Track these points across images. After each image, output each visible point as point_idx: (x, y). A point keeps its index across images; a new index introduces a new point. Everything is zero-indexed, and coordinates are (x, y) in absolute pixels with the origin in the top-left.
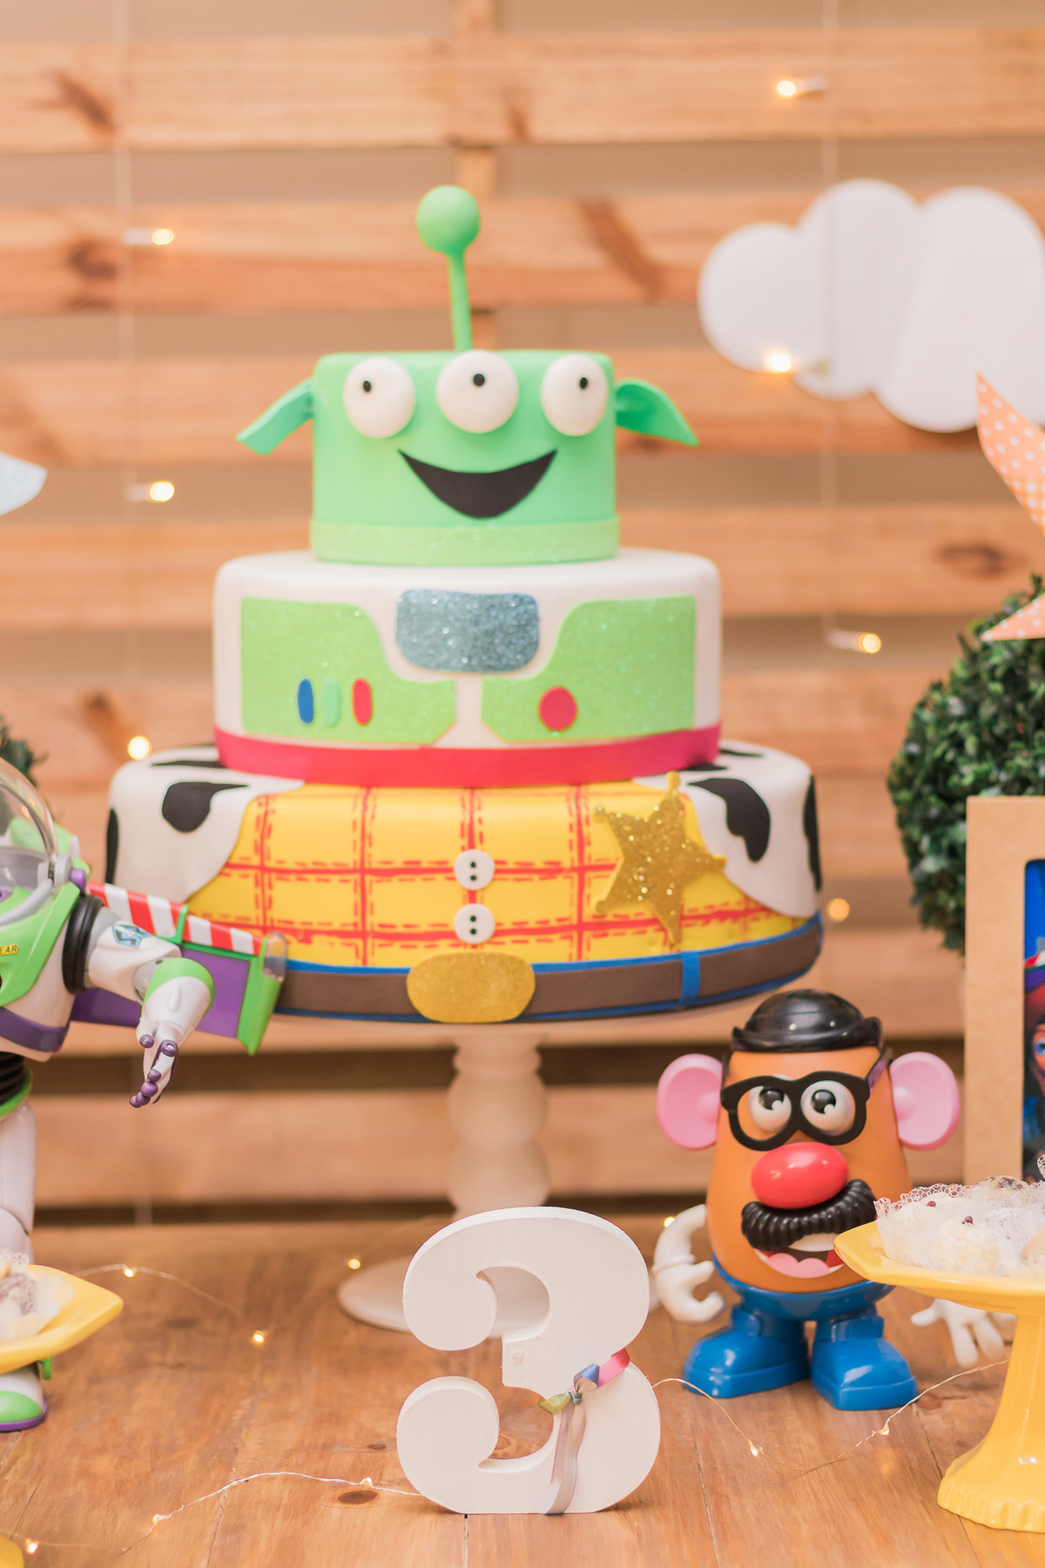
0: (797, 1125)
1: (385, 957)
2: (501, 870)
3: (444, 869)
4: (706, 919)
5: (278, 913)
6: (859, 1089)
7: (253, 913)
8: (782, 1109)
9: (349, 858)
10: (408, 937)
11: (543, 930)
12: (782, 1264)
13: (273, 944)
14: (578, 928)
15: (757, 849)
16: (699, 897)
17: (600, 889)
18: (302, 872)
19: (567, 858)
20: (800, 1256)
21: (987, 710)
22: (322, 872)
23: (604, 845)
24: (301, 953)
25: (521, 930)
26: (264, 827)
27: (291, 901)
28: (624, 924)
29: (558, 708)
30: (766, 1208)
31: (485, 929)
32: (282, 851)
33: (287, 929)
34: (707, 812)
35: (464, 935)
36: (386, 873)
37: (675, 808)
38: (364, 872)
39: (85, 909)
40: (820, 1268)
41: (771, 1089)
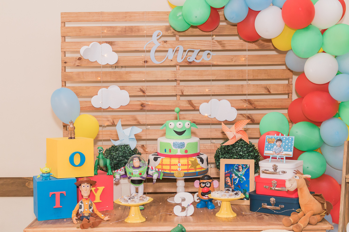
0: (205, 186)
1: (172, 172)
2: (182, 165)
3: (177, 165)
4: (198, 169)
5: (163, 168)
6: (210, 183)
7: (161, 168)
8: (204, 185)
9: (169, 164)
10: (174, 170)
11: (185, 170)
12: (204, 197)
13: (163, 171)
14: (188, 170)
15: (203, 163)
16: (197, 167)
17: (190, 166)
18: (165, 165)
19: (187, 164)
20: (205, 196)
21: (222, 151)
22: (167, 165)
23: (190, 163)
24: (165, 171)
25: (183, 170)
26: (162, 161)
27: (164, 167)
28: (191, 169)
29: (186, 151)
30: (203, 193)
31: (180, 170)
32: (164, 163)
33: (164, 170)
34: (198, 160)
35: (178, 170)
36: (172, 165)
37: (196, 160)
38: (170, 165)
39: (148, 168)
40: (207, 198)
41: (203, 183)
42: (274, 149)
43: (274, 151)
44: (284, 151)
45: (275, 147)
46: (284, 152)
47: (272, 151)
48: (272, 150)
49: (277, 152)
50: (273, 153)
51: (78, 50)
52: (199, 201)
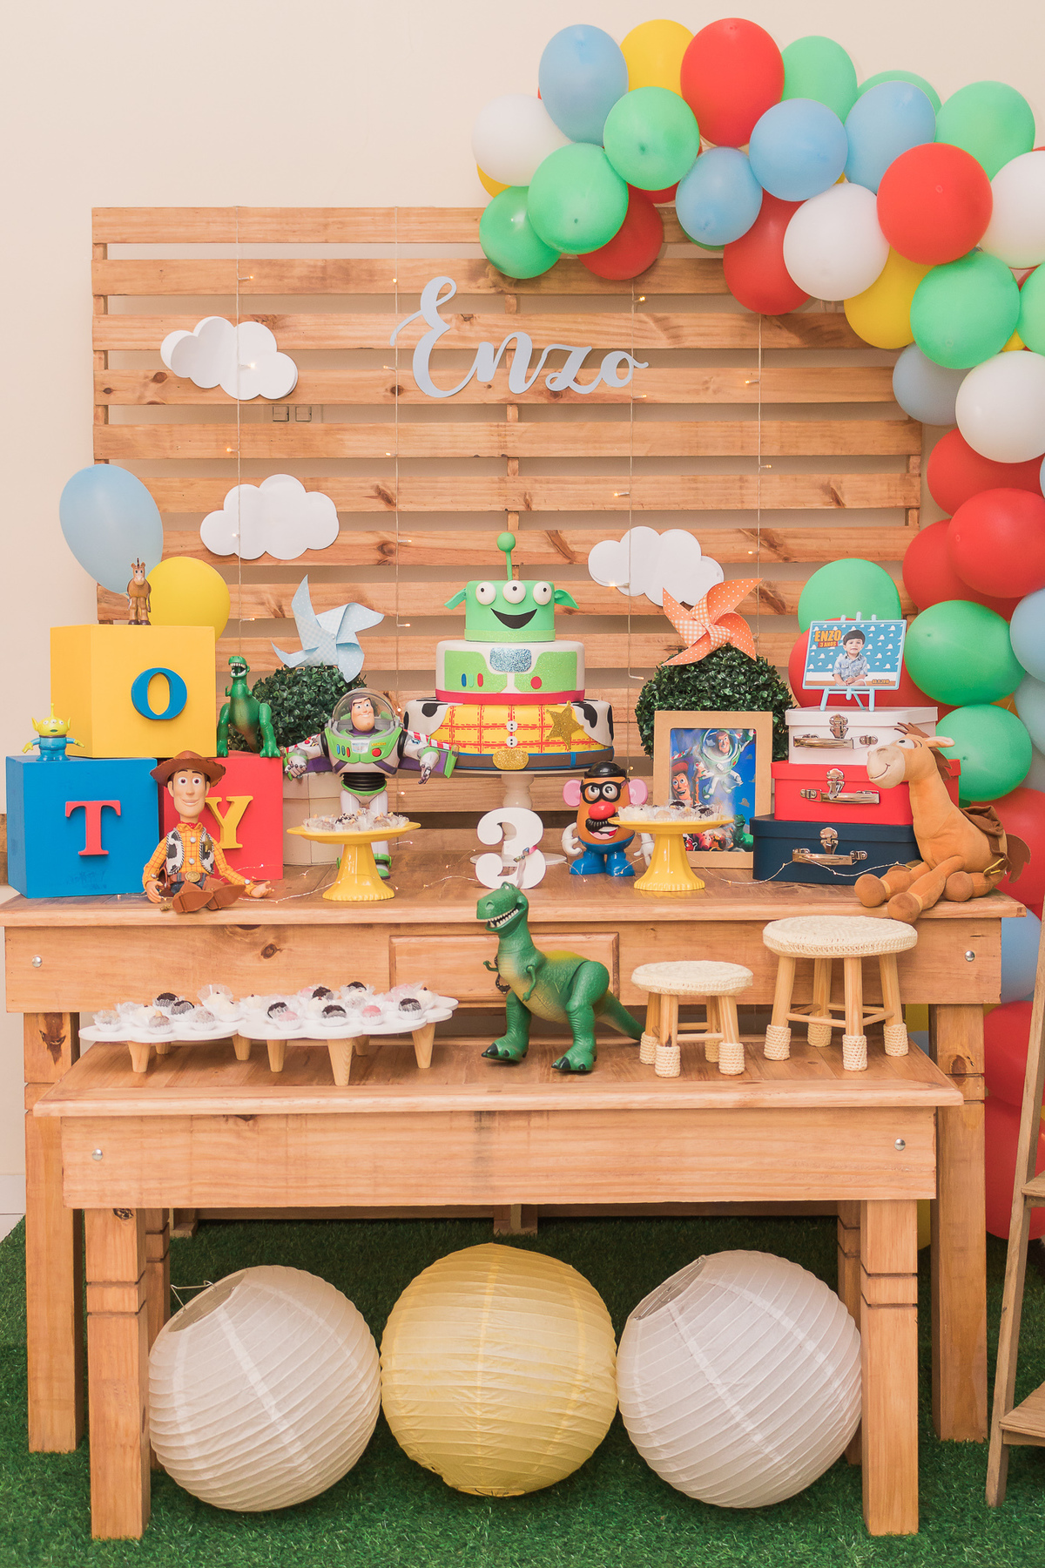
0: (601, 796)
1: (487, 751)
2: (520, 726)
3: (504, 726)
4: (578, 743)
5: (456, 739)
6: (618, 786)
7: (449, 739)
8: (597, 792)
9: (477, 723)
10: (493, 745)
11: (531, 744)
12: (597, 835)
13: (454, 748)
14: (541, 744)
15: (593, 724)
16: (576, 736)
17: (547, 732)
18: (463, 727)
19: (538, 724)
20: (602, 833)
21: (662, 688)
22: (469, 727)
23: (549, 720)
24: (462, 750)
25: (525, 744)
26: (452, 714)
27: (460, 736)
28: (554, 743)
29: (536, 682)
30: (592, 820)
31: (515, 744)
32: (458, 721)
33: (459, 743)
34: (578, 713)
35: (509, 745)
36: (487, 727)
37: (569, 710)
38: (481, 727)
39: (403, 735)
40: (606, 837)
41: (594, 785)
42: (837, 665)
43: (836, 672)
44: (869, 670)
45: (841, 658)
46: (869, 674)
47: (832, 673)
48: (831, 670)
49: (847, 674)
50: (832, 679)
51: (154, 345)
52: (578, 850)
